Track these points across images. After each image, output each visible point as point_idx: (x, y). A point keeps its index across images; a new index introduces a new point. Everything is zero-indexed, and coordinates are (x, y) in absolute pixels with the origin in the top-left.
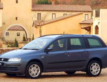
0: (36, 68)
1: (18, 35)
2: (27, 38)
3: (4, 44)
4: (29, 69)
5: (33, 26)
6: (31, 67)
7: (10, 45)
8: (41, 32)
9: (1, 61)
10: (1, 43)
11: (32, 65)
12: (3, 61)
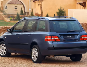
1: (16, 9)
2: (25, 11)
3: (6, 17)
5: (31, 1)
7: (13, 19)
8: (42, 7)
10: (3, 16)
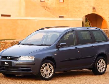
0: (48, 67)
4: (41, 70)
6: (43, 67)
9: (7, 60)
11: (44, 64)
12: (9, 60)
